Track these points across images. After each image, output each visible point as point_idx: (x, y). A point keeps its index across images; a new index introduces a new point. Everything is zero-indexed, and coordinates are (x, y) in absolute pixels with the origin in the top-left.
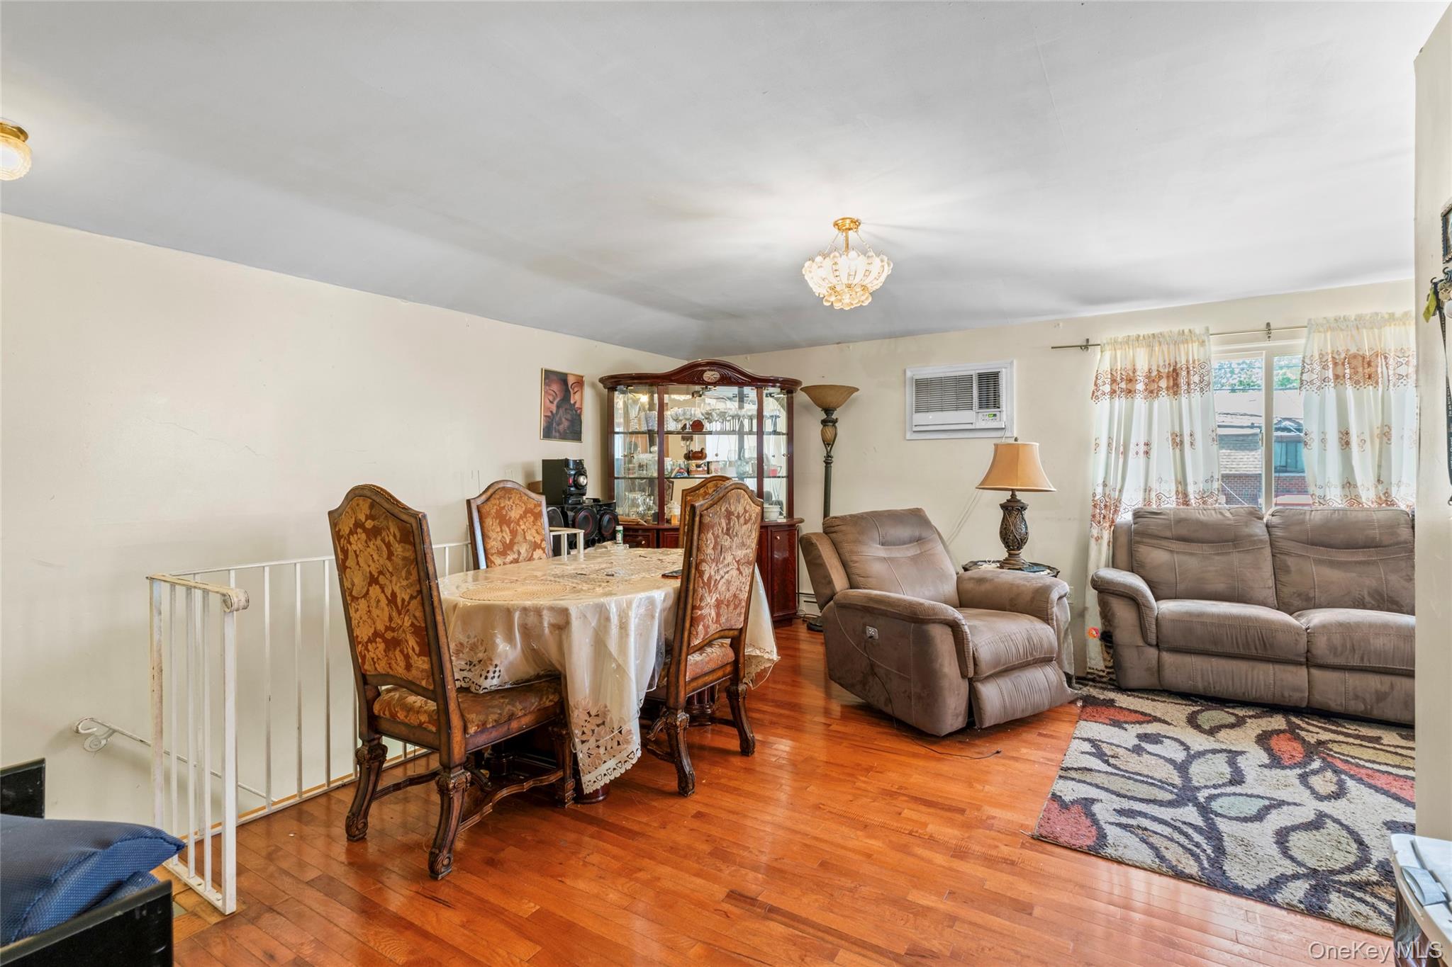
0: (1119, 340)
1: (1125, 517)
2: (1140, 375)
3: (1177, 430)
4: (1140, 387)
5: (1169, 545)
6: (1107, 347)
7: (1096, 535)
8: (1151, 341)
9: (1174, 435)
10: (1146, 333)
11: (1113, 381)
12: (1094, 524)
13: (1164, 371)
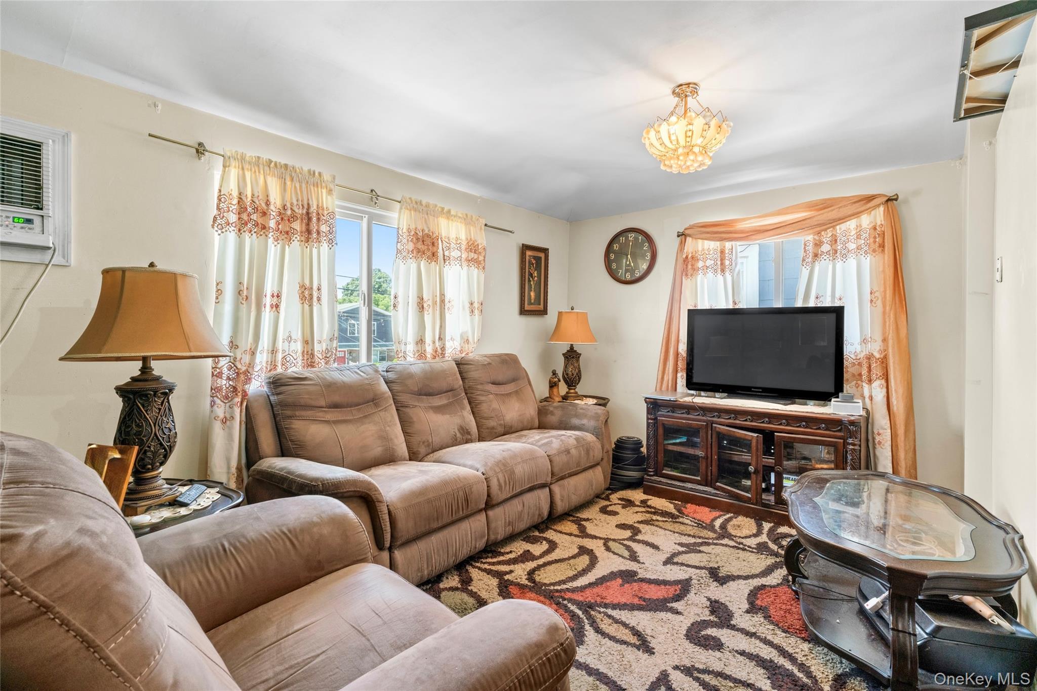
0: (247, 159)
1: (257, 386)
2: (273, 210)
3: (307, 283)
4: (272, 224)
5: (321, 414)
6: (233, 163)
7: (221, 415)
8: (284, 172)
9: (303, 287)
10: (278, 161)
11: (242, 209)
12: (218, 401)
13: (299, 211)
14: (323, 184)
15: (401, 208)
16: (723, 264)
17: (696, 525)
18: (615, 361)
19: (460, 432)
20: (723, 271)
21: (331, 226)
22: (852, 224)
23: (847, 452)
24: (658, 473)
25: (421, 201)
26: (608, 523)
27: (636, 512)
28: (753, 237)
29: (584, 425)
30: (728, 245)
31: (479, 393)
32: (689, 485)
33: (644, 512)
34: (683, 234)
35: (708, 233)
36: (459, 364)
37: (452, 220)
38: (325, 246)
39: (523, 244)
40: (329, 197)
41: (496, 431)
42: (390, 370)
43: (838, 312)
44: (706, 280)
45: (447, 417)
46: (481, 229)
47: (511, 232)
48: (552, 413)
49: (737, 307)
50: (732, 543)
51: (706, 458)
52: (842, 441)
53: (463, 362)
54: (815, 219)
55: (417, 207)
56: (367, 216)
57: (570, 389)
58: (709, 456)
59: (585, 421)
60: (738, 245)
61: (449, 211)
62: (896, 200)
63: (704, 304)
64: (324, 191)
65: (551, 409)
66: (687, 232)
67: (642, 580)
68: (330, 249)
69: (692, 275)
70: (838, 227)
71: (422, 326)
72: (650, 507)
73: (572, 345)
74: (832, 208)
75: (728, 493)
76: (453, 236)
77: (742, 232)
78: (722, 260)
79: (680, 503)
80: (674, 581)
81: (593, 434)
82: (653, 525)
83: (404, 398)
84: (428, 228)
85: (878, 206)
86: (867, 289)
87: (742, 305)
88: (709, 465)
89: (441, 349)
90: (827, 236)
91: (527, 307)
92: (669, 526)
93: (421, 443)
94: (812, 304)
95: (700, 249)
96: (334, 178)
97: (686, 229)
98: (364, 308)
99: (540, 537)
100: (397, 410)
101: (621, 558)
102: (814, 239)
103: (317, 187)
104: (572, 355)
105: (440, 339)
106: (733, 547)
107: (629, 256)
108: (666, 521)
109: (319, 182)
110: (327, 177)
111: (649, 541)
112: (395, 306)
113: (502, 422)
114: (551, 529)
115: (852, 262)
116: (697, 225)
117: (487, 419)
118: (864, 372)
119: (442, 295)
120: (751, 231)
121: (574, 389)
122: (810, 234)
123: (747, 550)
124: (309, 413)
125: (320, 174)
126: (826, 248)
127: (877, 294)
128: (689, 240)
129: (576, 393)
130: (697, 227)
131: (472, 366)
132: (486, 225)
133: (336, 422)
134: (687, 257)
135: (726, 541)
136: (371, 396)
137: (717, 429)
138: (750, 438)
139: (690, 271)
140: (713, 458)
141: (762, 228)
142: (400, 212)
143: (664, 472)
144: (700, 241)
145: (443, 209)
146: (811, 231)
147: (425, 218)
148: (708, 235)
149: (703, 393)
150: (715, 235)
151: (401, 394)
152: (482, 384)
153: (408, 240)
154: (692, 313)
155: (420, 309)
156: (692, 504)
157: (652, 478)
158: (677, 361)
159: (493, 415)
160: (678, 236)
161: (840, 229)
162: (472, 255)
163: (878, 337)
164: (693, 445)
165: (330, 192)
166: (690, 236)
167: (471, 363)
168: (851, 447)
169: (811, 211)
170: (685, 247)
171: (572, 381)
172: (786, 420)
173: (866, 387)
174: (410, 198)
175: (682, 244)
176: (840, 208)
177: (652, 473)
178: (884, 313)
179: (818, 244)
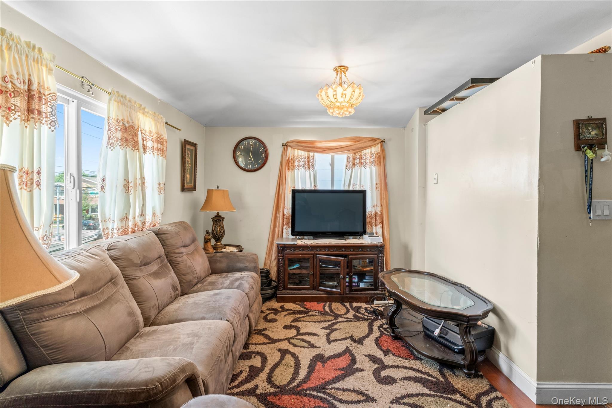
3: (26, 166)
5: (71, 308)
9: (21, 170)
13: (20, 87)
14: (44, 63)
15: (110, 100)
16: (309, 164)
17: (319, 314)
18: (241, 221)
19: (173, 290)
20: (309, 168)
21: (54, 108)
22: (367, 151)
23: (379, 260)
24: (285, 288)
25: (125, 96)
26: (277, 328)
27: (285, 316)
28: (326, 152)
29: (247, 267)
30: (311, 154)
31: (177, 255)
32: (304, 292)
33: (287, 314)
34: (286, 145)
35: (302, 146)
36: (158, 234)
37: (146, 116)
38: (45, 128)
39: (185, 140)
40: (49, 77)
41: (193, 283)
42: (112, 248)
43: (364, 192)
44: (299, 173)
45: (163, 279)
46: (163, 126)
47: (179, 130)
48: (220, 261)
49: (316, 189)
50: (344, 320)
51: (313, 274)
52: (376, 256)
53: (160, 232)
54: (354, 146)
55: (123, 101)
56: (75, 101)
57: (217, 242)
58: (315, 273)
59: (247, 264)
60: (318, 156)
61: (144, 108)
62: (384, 142)
63: (299, 187)
64: (44, 69)
65: (218, 259)
66: (289, 144)
67: (330, 358)
68: (53, 131)
69: (292, 169)
70: (362, 152)
71: (127, 205)
72: (287, 310)
73: (218, 213)
74: (360, 142)
75: (325, 292)
76: (147, 129)
77: (320, 148)
78: (308, 162)
79: (300, 303)
80: (343, 352)
81: (254, 272)
82: (301, 321)
83: (131, 272)
84: (132, 120)
85: (378, 144)
86: (374, 183)
87: (319, 188)
88: (315, 278)
89: (142, 223)
90: (358, 155)
91: (186, 186)
92: (307, 319)
93: (151, 308)
94: (351, 189)
95: (296, 155)
96: (54, 58)
97: (287, 142)
98: (74, 190)
99: (248, 352)
100: (127, 283)
101: (306, 348)
102: (353, 156)
103: (38, 63)
104: (218, 219)
105: (142, 215)
106: (346, 321)
107: (251, 154)
108: (305, 316)
109: (39, 57)
110: (46, 55)
111: (309, 332)
112: (103, 188)
113: (196, 275)
114: (250, 344)
115: (368, 169)
116: (294, 141)
117: (185, 275)
118: (374, 221)
119: (142, 178)
120: (325, 149)
121: (220, 242)
122: (351, 153)
123: (353, 321)
124: (59, 310)
125: (40, 50)
126: (357, 161)
127: (379, 185)
128: (289, 149)
129: (221, 244)
130: (295, 142)
131: (168, 235)
132: (166, 123)
133: (87, 311)
134: (289, 159)
135: (340, 319)
136: (109, 277)
137: (320, 258)
138: (340, 261)
139: (291, 167)
140: (317, 274)
141: (330, 148)
142: (109, 103)
143: (289, 286)
144: (296, 150)
145: (141, 105)
146: (352, 152)
147: (129, 112)
148: (302, 148)
149: (306, 237)
150: (306, 148)
151: (127, 269)
152: (178, 248)
153: (116, 129)
154: (294, 192)
155: (126, 190)
156: (307, 302)
157: (282, 292)
158: (283, 219)
159: (189, 271)
160: (283, 146)
161: (363, 152)
162: (160, 146)
163: (379, 205)
164: (306, 268)
165: (50, 70)
166: (290, 146)
167: (167, 232)
168: (380, 258)
169: (351, 142)
170: (288, 153)
171: (218, 237)
172: (353, 248)
173: (374, 227)
174: (117, 92)
175: (285, 151)
176: (364, 142)
177: (282, 289)
178: (381, 193)
179: (354, 159)
